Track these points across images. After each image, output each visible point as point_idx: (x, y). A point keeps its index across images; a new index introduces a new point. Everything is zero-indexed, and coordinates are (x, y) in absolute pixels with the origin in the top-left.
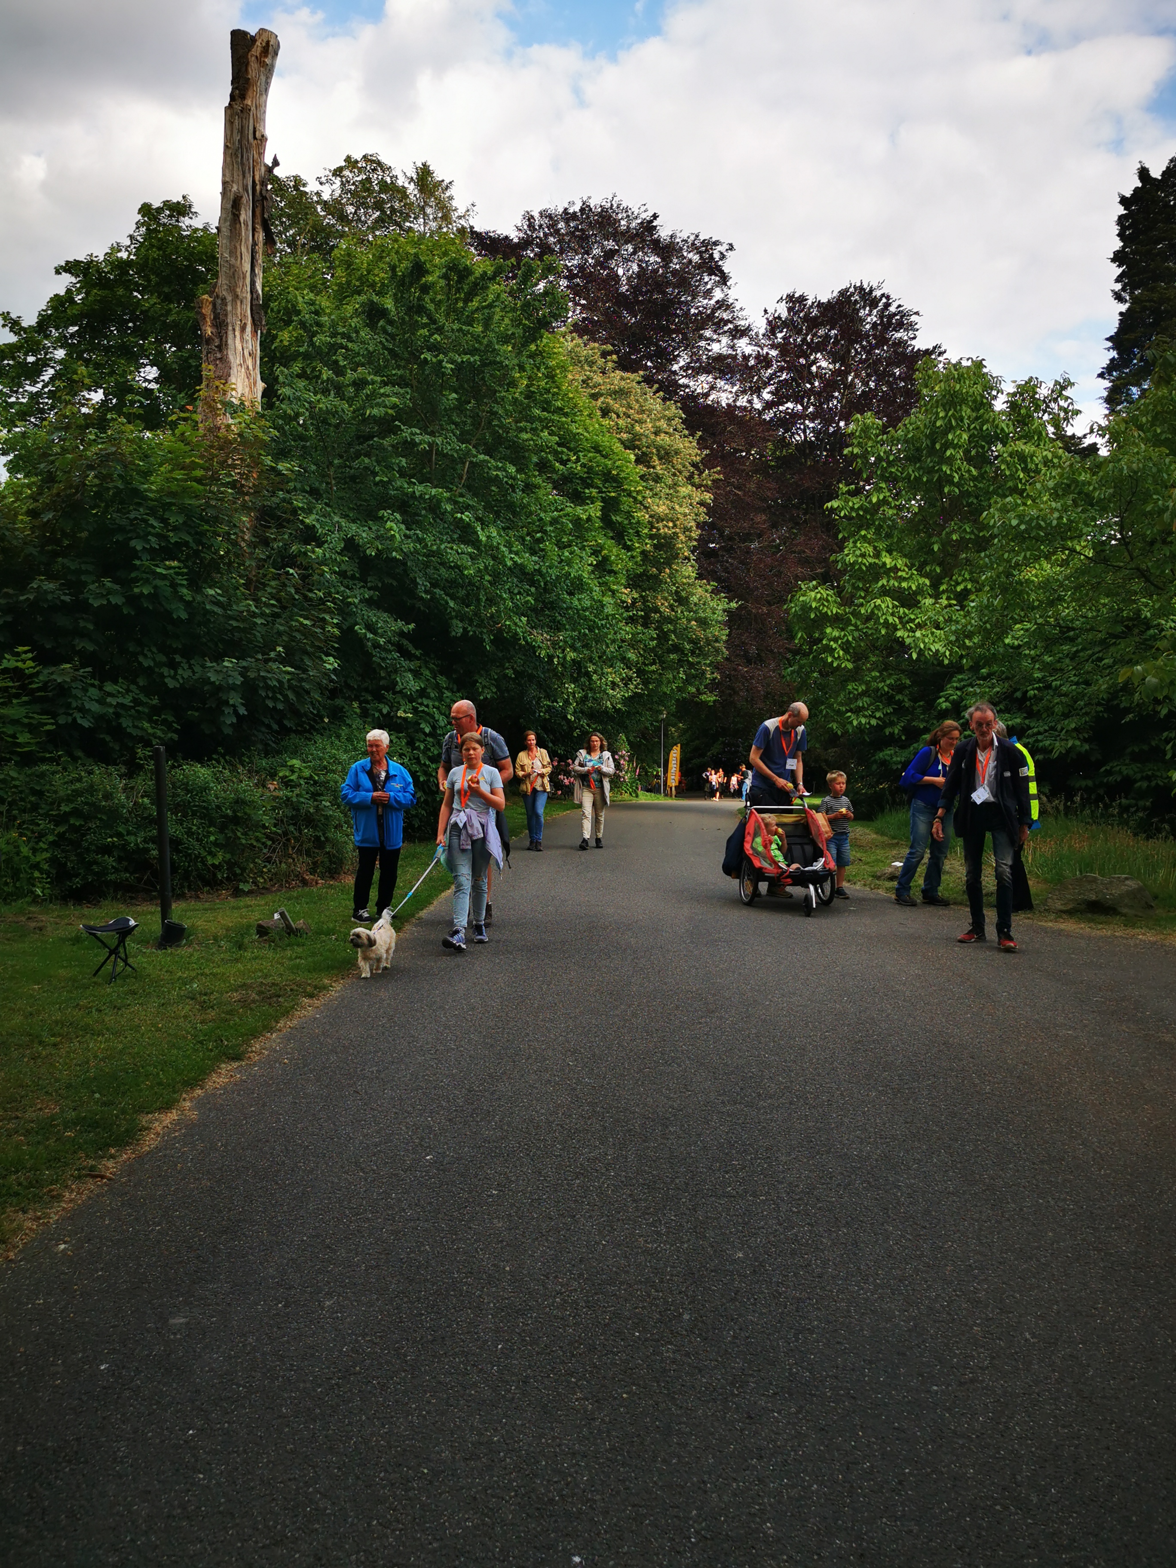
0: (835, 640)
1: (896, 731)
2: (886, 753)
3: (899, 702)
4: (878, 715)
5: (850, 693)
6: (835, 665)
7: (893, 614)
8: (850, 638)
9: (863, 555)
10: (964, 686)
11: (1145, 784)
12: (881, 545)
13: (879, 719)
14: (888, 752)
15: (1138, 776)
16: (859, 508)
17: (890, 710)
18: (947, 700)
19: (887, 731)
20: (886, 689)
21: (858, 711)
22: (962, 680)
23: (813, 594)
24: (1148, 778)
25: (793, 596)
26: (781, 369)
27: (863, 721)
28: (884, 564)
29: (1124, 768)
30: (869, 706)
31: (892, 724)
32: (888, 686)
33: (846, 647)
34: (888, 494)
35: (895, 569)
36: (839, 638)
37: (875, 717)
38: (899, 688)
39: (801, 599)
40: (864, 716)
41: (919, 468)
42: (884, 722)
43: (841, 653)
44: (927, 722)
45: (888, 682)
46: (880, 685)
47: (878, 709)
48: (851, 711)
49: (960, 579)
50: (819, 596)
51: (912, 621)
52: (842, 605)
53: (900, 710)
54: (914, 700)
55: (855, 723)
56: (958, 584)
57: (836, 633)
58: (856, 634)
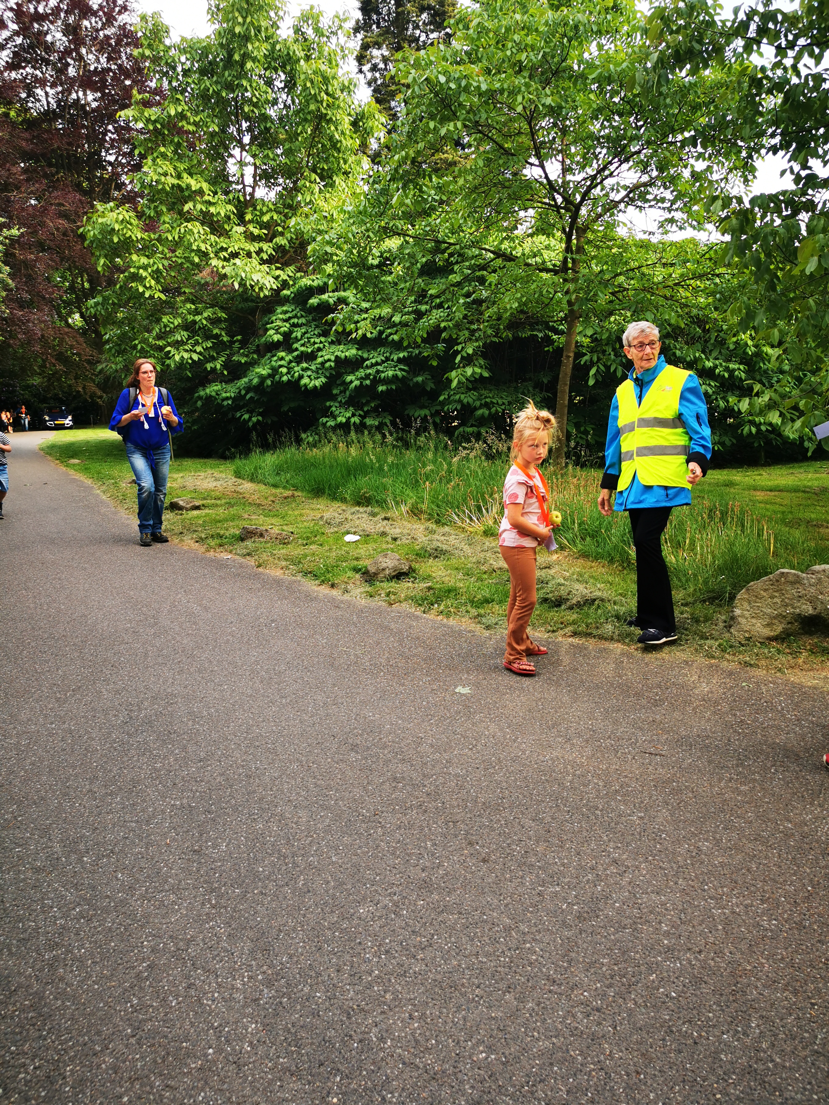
0: (145, 268)
1: (218, 367)
2: (213, 389)
3: (217, 336)
4: (199, 349)
5: (165, 326)
6: (147, 295)
7: (204, 241)
8: (161, 267)
9: (165, 175)
10: (290, 318)
12: (181, 166)
13: (200, 353)
14: (216, 388)
16: (155, 121)
17: (209, 344)
18: (277, 332)
19: (209, 366)
20: (205, 322)
21: (178, 344)
22: (286, 312)
23: (114, 215)
25: (89, 219)
27: (186, 355)
28: (188, 187)
30: (187, 340)
31: (213, 359)
32: (205, 318)
33: (157, 275)
34: (186, 108)
35: (201, 192)
36: (148, 265)
37: (195, 351)
38: (215, 321)
40: (187, 351)
53: (219, 346)
54: (231, 334)
55: (177, 358)
57: (144, 260)
58: (166, 263)
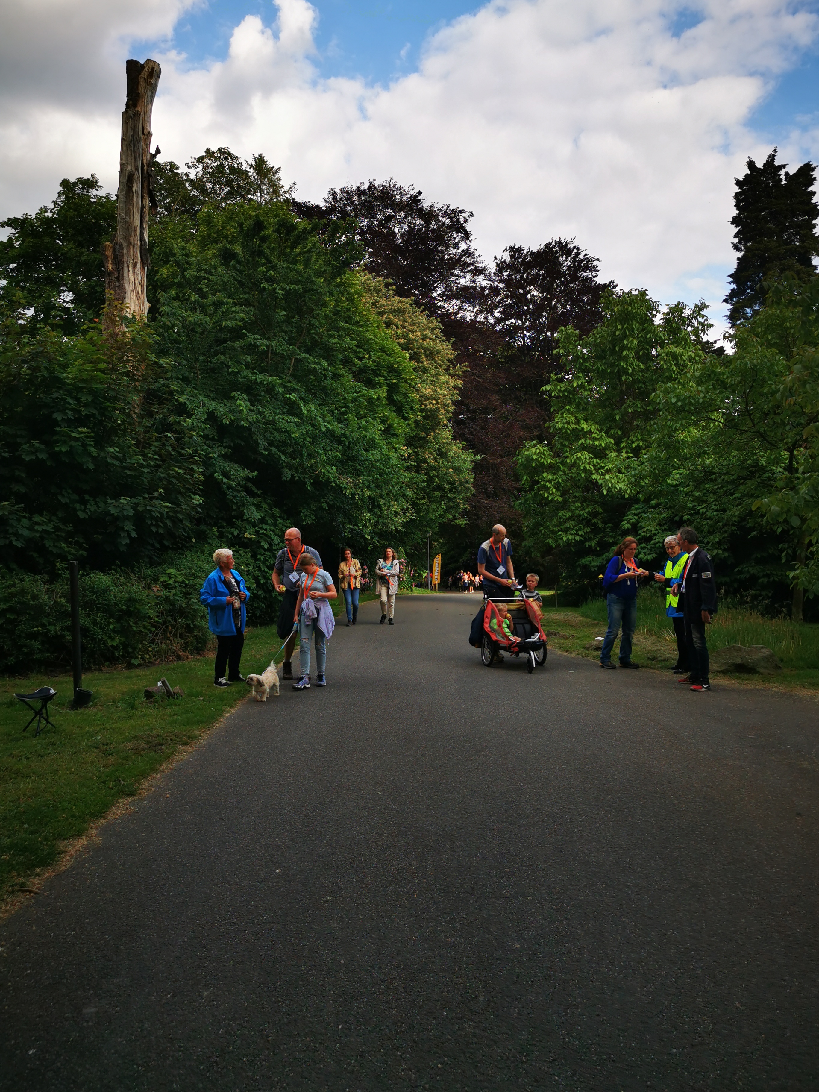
0: (550, 481)
1: (593, 545)
2: (587, 560)
3: (595, 524)
4: (580, 533)
5: (560, 518)
6: (550, 498)
7: (589, 464)
8: (560, 480)
9: (568, 423)
10: (640, 513)
11: (765, 580)
12: (580, 416)
13: (581, 536)
14: (588, 559)
15: (761, 574)
16: (564, 391)
17: (588, 530)
18: (628, 522)
19: (587, 544)
20: (586, 515)
21: (566, 530)
22: (637, 509)
23: (534, 450)
24: (768, 576)
25: (520, 451)
26: (507, 297)
27: (570, 537)
28: (583, 429)
29: (751, 569)
30: (574, 527)
31: (590, 539)
32: (587, 513)
33: (557, 486)
34: (584, 381)
35: (590, 432)
36: (553, 480)
37: (578, 535)
38: (595, 515)
39: (526, 453)
40: (572, 534)
41: (605, 363)
42: (585, 538)
43: (554, 490)
44: (614, 537)
45: (587, 510)
46: (582, 512)
47: (580, 529)
48: (561, 530)
49: (634, 439)
50: (538, 451)
51: (603, 468)
52: (554, 457)
53: (596, 530)
54: (605, 523)
55: (565, 539)
56: (633, 442)
57: (550, 477)
58: (564, 477)
